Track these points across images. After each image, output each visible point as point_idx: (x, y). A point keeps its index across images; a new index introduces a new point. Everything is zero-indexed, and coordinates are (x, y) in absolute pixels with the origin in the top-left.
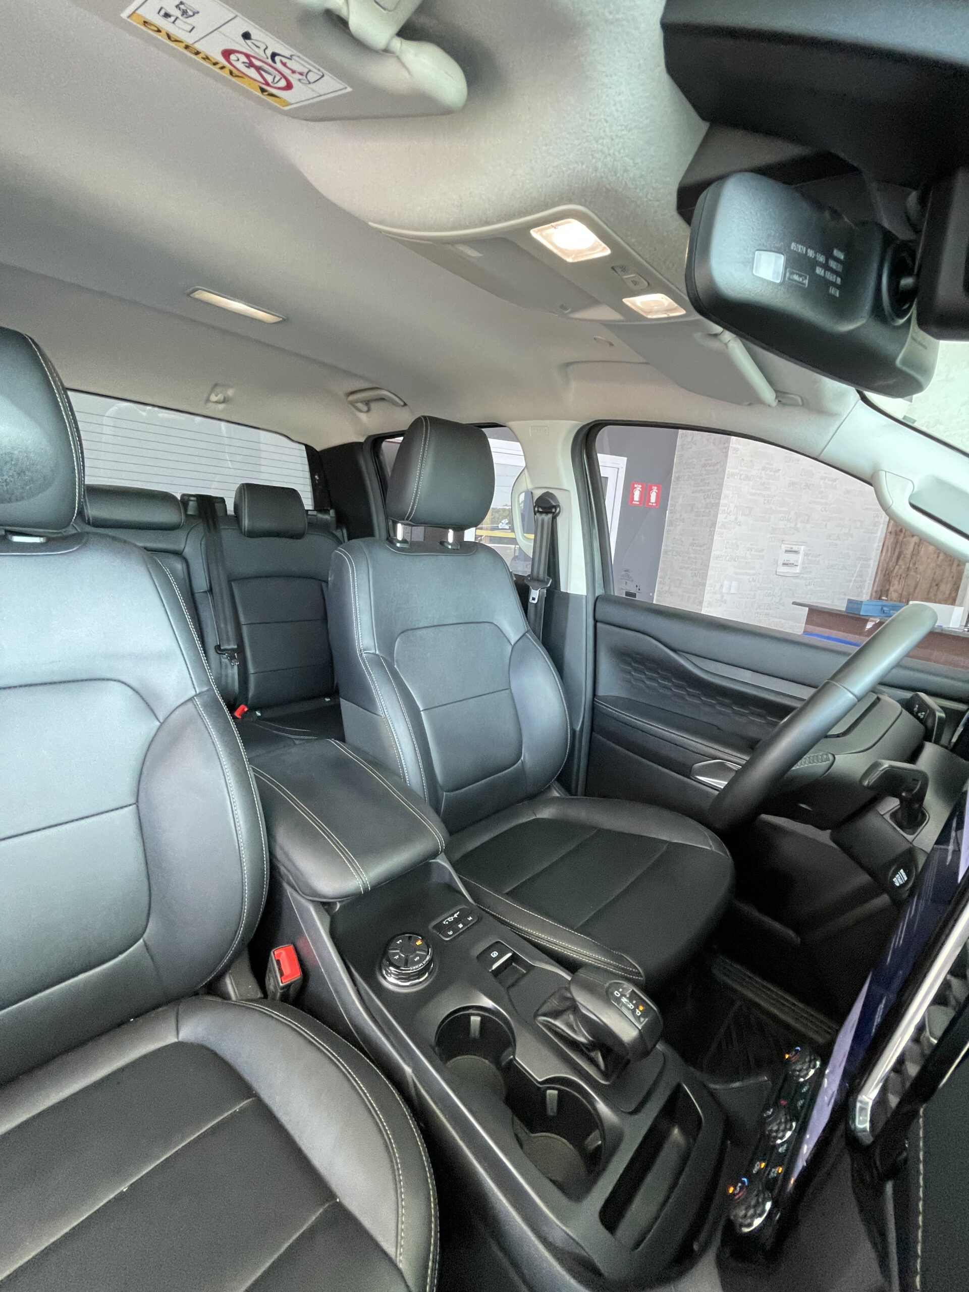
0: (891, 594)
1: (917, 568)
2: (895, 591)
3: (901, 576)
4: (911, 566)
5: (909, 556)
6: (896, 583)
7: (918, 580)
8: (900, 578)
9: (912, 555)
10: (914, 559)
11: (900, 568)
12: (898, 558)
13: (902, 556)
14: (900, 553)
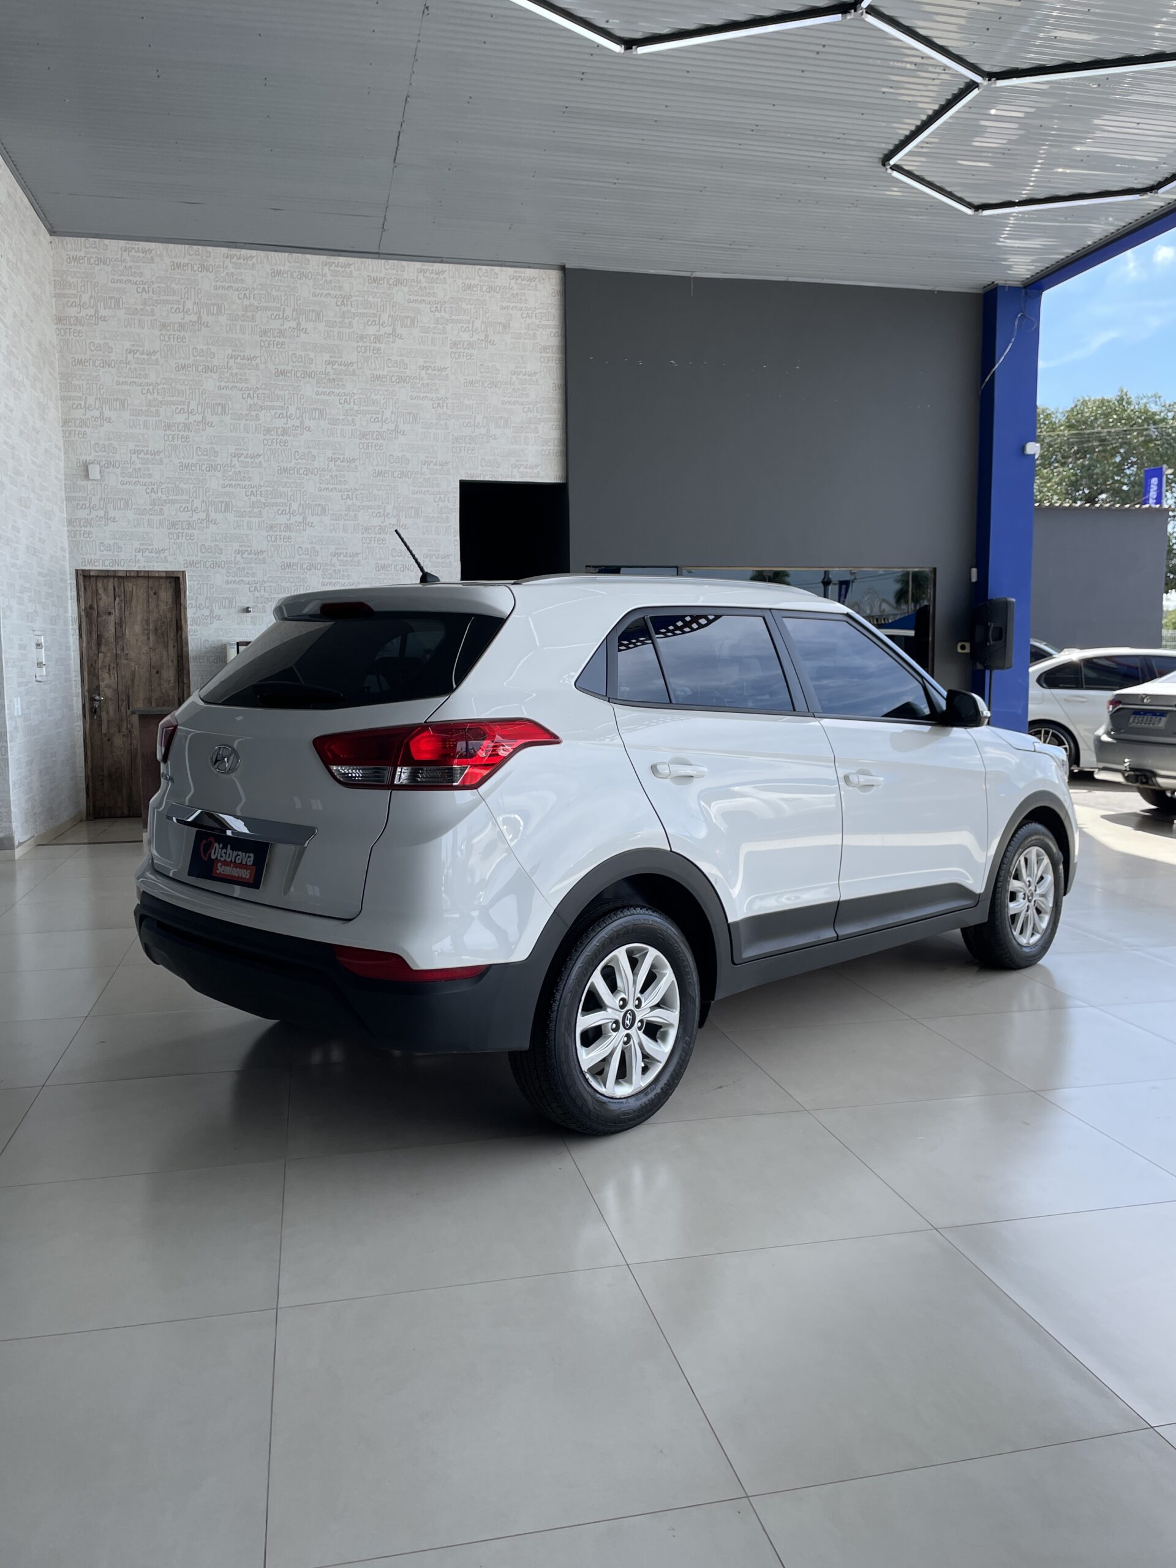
0: (103, 691)
1: (127, 654)
2: (108, 686)
3: (109, 666)
4: (119, 652)
5: (112, 640)
6: (106, 675)
7: (133, 669)
8: (109, 669)
9: (116, 638)
10: (121, 643)
11: (105, 656)
12: (99, 645)
13: (103, 641)
14: (99, 637)
